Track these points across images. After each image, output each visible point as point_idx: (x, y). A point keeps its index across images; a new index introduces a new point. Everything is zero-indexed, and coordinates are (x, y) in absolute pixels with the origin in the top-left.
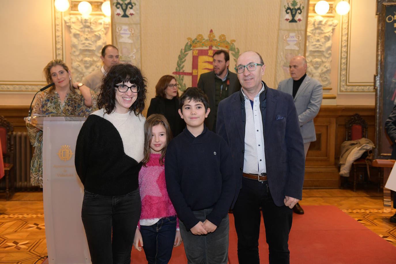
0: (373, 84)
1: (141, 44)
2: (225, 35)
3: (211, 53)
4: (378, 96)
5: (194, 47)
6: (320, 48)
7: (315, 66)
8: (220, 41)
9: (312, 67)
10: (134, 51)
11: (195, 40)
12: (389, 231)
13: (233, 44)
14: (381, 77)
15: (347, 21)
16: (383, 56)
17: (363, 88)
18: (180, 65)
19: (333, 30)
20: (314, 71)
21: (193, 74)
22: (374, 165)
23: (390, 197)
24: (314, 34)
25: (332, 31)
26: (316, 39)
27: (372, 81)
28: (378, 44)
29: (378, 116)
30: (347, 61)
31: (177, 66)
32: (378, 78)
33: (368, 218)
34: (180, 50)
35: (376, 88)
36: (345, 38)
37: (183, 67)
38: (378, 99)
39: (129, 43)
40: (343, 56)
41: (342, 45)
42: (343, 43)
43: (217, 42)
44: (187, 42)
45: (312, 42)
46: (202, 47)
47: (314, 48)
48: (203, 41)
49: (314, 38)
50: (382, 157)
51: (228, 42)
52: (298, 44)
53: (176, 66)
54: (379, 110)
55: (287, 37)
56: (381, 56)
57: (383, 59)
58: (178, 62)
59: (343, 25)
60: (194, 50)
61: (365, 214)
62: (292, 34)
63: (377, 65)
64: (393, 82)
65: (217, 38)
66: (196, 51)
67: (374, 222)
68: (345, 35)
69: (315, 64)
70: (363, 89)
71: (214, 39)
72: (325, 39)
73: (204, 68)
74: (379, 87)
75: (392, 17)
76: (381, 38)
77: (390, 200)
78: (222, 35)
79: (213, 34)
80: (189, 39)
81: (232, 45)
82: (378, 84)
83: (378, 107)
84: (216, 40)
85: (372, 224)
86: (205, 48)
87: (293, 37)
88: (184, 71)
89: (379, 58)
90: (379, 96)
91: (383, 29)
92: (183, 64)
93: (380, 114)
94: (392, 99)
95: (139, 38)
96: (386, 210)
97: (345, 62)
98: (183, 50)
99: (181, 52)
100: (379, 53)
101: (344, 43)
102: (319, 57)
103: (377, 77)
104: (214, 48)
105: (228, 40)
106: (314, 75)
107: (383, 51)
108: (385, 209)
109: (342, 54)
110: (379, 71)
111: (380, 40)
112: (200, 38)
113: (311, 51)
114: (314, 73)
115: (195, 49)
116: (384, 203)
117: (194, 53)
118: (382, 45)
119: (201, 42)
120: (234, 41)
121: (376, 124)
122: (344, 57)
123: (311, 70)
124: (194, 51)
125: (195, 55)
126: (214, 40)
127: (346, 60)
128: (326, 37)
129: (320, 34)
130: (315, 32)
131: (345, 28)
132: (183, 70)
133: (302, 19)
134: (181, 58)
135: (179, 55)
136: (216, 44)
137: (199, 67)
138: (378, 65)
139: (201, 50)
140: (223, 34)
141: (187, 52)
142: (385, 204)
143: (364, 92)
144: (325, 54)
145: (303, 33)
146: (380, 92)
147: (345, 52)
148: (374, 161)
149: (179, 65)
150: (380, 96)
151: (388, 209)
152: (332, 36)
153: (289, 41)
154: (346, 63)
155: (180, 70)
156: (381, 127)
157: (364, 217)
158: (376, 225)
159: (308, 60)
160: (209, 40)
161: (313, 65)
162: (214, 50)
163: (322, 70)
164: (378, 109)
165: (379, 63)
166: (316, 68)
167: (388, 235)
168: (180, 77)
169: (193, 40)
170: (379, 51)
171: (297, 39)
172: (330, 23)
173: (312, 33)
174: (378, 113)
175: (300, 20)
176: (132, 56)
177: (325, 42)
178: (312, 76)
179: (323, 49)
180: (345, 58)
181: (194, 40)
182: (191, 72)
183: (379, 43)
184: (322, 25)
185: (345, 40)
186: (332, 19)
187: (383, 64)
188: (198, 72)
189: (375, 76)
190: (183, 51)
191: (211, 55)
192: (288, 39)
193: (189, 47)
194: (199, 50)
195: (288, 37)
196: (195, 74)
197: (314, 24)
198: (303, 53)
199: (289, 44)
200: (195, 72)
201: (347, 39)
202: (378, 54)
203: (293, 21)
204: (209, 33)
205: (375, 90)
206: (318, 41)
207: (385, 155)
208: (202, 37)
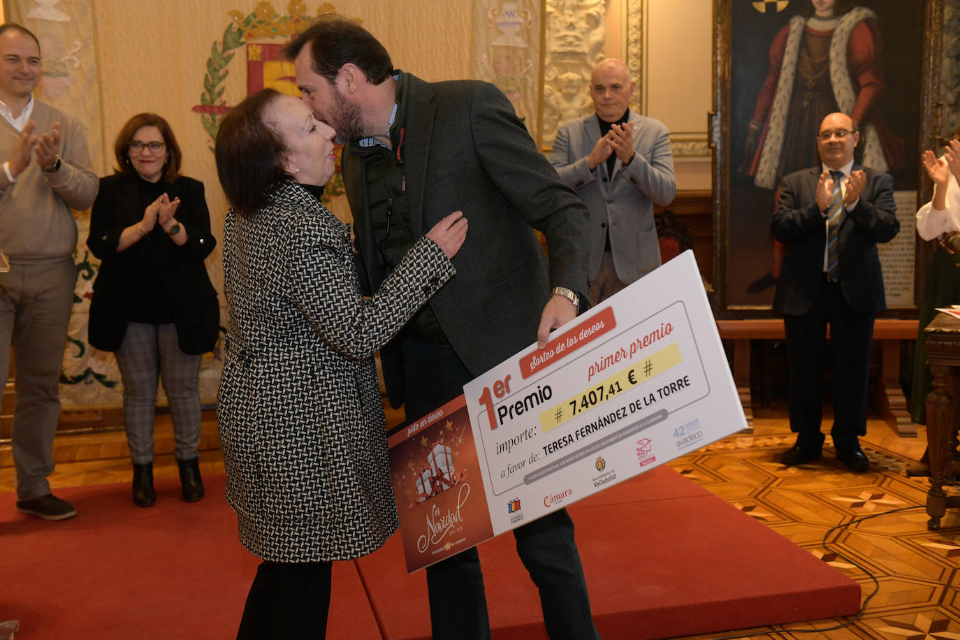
0: (705, 137)
1: (95, 25)
2: (334, 4)
4: (718, 166)
5: (250, 35)
6: (578, 45)
7: (565, 91)
9: (558, 94)
10: (77, 46)
11: (253, 19)
12: (754, 494)
14: (723, 120)
16: (727, 65)
17: (679, 146)
18: (214, 86)
20: (564, 104)
23: (750, 410)
24: (561, 9)
25: (603, 2)
26: (566, 23)
27: (705, 129)
28: (715, 36)
29: (719, 213)
30: (641, 79)
31: (204, 90)
32: (717, 122)
33: (704, 465)
34: (211, 46)
35: (713, 145)
36: (634, 21)
37: (220, 93)
38: (718, 172)
39: (61, 23)
41: (628, 40)
42: (630, 32)
44: (230, 22)
45: (558, 31)
46: (273, 37)
47: (562, 45)
48: (275, 21)
49: (561, 18)
50: (729, 314)
52: (526, 32)
53: (202, 89)
54: (721, 200)
55: (496, 13)
56: (724, 65)
57: (727, 74)
58: (206, 79)
60: (251, 44)
61: (696, 456)
62: (508, 7)
63: (714, 87)
64: (753, 129)
65: (312, 12)
66: (255, 47)
67: (719, 473)
68: (635, 13)
69: (566, 87)
70: (680, 150)
71: (302, 15)
72: (588, 23)
74: (719, 142)
76: (722, 22)
77: (751, 417)
78: (325, 5)
79: (301, 1)
80: (234, 13)
82: (716, 136)
83: (718, 193)
84: (310, 18)
85: (716, 480)
86: (280, 40)
87: (511, 13)
88: (225, 102)
89: (719, 70)
90: (721, 165)
92: (222, 84)
93: (723, 209)
94: (751, 173)
95: (89, 9)
96: (743, 441)
97: (637, 81)
98: (220, 43)
99: (214, 50)
100: (719, 58)
101: (634, 33)
102: (574, 68)
103: (714, 117)
106: (565, 115)
107: (728, 52)
108: (738, 439)
109: (631, 61)
110: (719, 103)
111: (719, 26)
112: (265, 11)
113: (555, 53)
114: (565, 110)
115: (251, 42)
117: (251, 53)
118: (724, 39)
119: (269, 24)
121: (714, 235)
122: (635, 69)
123: (557, 103)
124: (250, 49)
125: (255, 59)
126: (303, 18)
127: (639, 76)
128: (589, 16)
129: (575, 8)
130: (563, 5)
132: (221, 101)
134: (216, 68)
135: (207, 58)
138: (717, 89)
139: (270, 45)
140: (327, 1)
141: (231, 52)
143: (684, 155)
144: (589, 60)
145: (536, 4)
146: (721, 154)
147: (635, 55)
149: (209, 87)
150: (723, 166)
151: (747, 439)
152: (605, 14)
153: (502, 24)
155: (213, 101)
156: (727, 242)
157: (694, 463)
158: (725, 481)
159: (550, 77)
160: (291, 17)
161: (560, 91)
163: (583, 103)
164: (719, 198)
165: (719, 83)
166: (569, 97)
167: (753, 504)
168: (214, 120)
169: (245, 17)
170: (719, 52)
171: (521, 20)
173: (556, 7)
174: (718, 208)
176: (71, 61)
177: (589, 31)
178: (560, 118)
179: (585, 48)
180: (636, 71)
181: (248, 18)
183: (719, 32)
185: (635, 27)
187: (728, 86)
189: (710, 117)
190: (220, 48)
192: (499, 20)
193: (235, 36)
194: (263, 45)
195: (500, 13)
198: (538, 55)
199: (501, 33)
201: (639, 23)
202: (716, 60)
205: (710, 151)
206: (571, 26)
207: (737, 308)
208: (271, 10)
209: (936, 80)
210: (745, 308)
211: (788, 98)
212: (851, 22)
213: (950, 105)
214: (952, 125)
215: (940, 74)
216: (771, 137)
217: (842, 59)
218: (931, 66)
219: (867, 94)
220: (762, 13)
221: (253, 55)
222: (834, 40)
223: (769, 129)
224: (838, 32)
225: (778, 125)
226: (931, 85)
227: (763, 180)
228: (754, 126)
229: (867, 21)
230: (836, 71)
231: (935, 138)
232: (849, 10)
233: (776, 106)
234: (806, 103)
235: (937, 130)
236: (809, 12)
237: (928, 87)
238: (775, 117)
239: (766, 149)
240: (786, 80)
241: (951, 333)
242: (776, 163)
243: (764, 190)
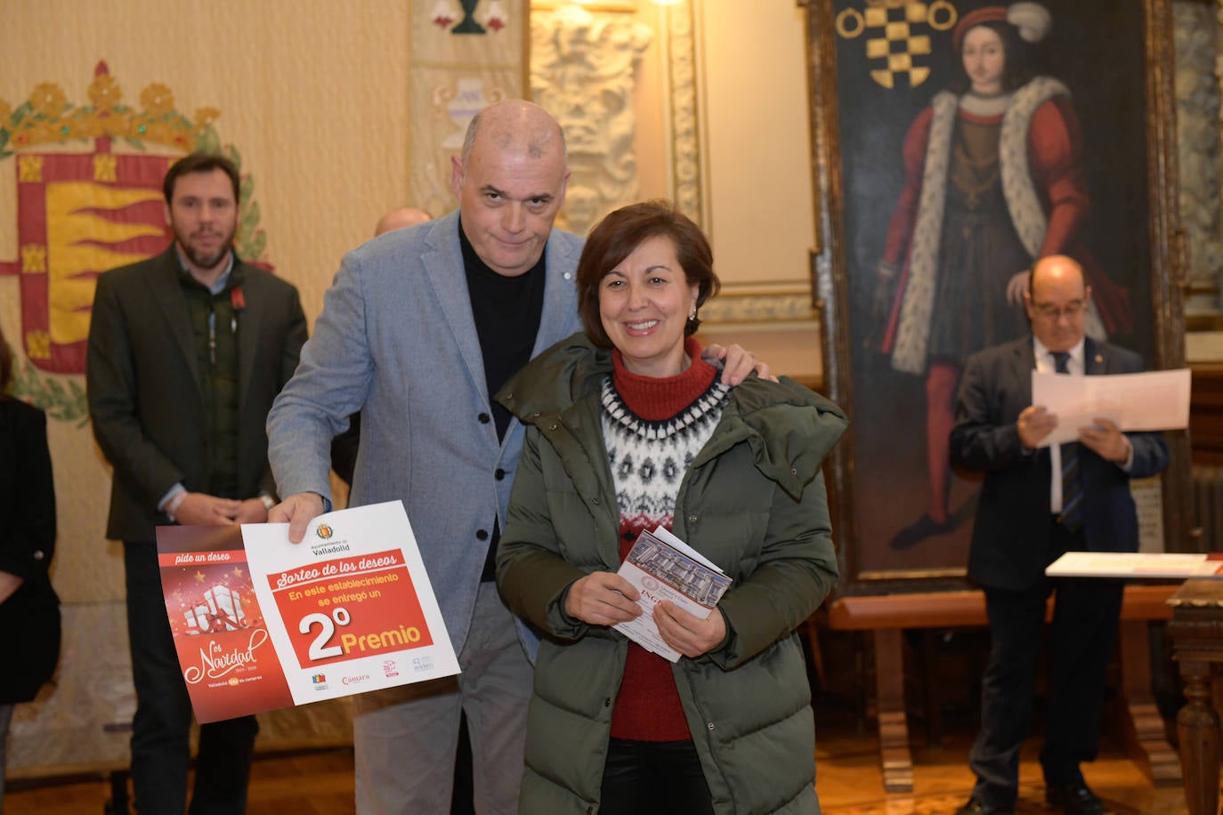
0: (807, 287)
2: (168, 85)
3: (104, 167)
4: (831, 338)
5: (21, 140)
6: (590, 142)
8: (146, 113)
11: (27, 112)
13: (207, 127)
14: (835, 260)
15: (684, 30)
16: (835, 173)
17: (768, 303)
19: (636, 64)
21: (25, 269)
22: (839, 624)
23: (906, 752)
24: (559, 83)
25: (630, 70)
26: (569, 106)
27: (804, 273)
28: (813, 126)
30: (699, 194)
32: (824, 265)
35: (820, 304)
36: (683, 100)
38: (832, 349)
40: (682, 176)
41: (674, 130)
42: (678, 118)
43: (131, 120)
46: (62, 142)
48: (66, 114)
49: (560, 98)
50: (865, 587)
51: (183, 122)
54: (839, 396)
55: (448, 95)
56: (830, 174)
57: (836, 187)
59: (675, 44)
60: (25, 155)
62: (468, 85)
63: (817, 209)
64: (884, 276)
65: (131, 99)
66: (31, 159)
68: (685, 86)
70: (770, 311)
71: (115, 104)
72: (606, 103)
73: (78, 238)
74: (831, 299)
75: (858, 16)
76: (825, 103)
77: (906, 764)
78: (154, 86)
79: (111, 80)
81: (202, 132)
82: (826, 286)
83: (834, 384)
84: (127, 109)
86: (75, 147)
87: (473, 95)
89: (823, 181)
90: (835, 338)
91: (830, 62)
94: (885, 349)
100: (822, 161)
101: (683, 120)
103: (819, 259)
104: (121, 147)
105: (187, 108)
107: (836, 152)
108: (889, 803)
109: (681, 166)
110: (827, 233)
111: (819, 109)
112: (49, 99)
115: (24, 151)
116: (884, 780)
117: (25, 169)
118: (830, 131)
119: (55, 120)
120: (215, 114)
122: (688, 178)
124: (22, 163)
125: (31, 179)
126: (116, 109)
127: (695, 190)
128: (607, 93)
129: (583, 81)
130: (563, 77)
131: (683, 59)
133: (504, 18)
136: (127, 126)
137: (52, 234)
138: (821, 211)
139: (58, 156)
140: (158, 80)
142: (890, 782)
143: (774, 320)
144: (610, 166)
145: (514, 79)
146: (835, 318)
147: (688, 155)
148: (835, 605)
150: (840, 337)
151: (902, 803)
152: (634, 90)
153: (457, 113)
154: (695, 203)
156: (851, 465)
160: (95, 108)
162: (122, 159)
164: (834, 392)
165: (824, 203)
169: (14, 108)
170: (821, 152)
172: (619, 36)
173: (551, 79)
175: (496, 24)
177: (607, 118)
179: (601, 146)
180: (690, 183)
181: (18, 110)
182: (11, 256)
183: (819, 119)
184: (588, 43)
185: (685, 109)
186: (626, 19)
187: (840, 206)
188: (51, 257)
189: (813, 257)
191: (105, 178)
192: (454, 106)
194: (47, 156)
195: (454, 95)
196: (34, 269)
197: (555, 42)
199: (457, 128)
200: (34, 258)
202: (818, 165)
203: (468, 26)
204: (90, 78)
205: (816, 312)
206: (578, 111)
207: (876, 575)
208: (59, 96)
209: (1172, 191)
210: (889, 575)
211: (938, 225)
212: (1029, 101)
213: (1206, 229)
214: (1211, 260)
215: (1176, 183)
216: (914, 289)
217: (1021, 160)
218: (1162, 170)
219: (1064, 215)
220: (888, 90)
221: (27, 175)
222: (1006, 130)
223: (909, 275)
224: (1010, 116)
225: (924, 268)
226: (1163, 201)
227: (905, 360)
228: (885, 271)
229: (1056, 99)
230: (1012, 182)
231: (1178, 288)
232: (1024, 82)
233: (919, 237)
234: (967, 232)
235: (1180, 271)
236: (962, 85)
237: (1159, 203)
238: (919, 256)
239: (908, 308)
240: (932, 197)
241: (1206, 607)
242: (925, 331)
243: (908, 376)
